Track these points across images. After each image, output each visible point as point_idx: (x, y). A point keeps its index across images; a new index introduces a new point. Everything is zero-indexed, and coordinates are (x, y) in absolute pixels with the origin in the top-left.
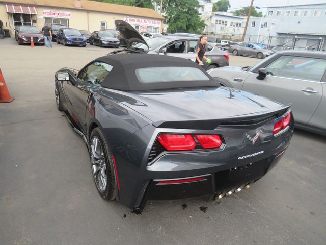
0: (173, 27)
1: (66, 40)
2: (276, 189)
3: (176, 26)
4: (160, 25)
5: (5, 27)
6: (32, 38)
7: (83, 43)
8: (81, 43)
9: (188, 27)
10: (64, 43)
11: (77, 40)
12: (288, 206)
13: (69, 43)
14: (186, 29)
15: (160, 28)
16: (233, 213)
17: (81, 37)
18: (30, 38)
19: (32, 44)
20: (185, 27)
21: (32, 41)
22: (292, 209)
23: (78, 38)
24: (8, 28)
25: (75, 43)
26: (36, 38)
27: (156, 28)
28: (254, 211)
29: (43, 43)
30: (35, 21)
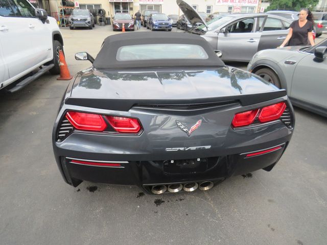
0: (275, 5)
1: (153, 25)
2: (270, 201)
3: (279, 4)
4: (257, 4)
5: (107, 16)
6: (123, 25)
7: (169, 27)
8: (166, 27)
9: (294, 4)
10: (151, 28)
11: (163, 25)
12: (269, 226)
13: (157, 28)
14: (291, 6)
15: (257, 8)
16: (189, 215)
17: (168, 22)
18: (122, 24)
19: (124, 30)
20: (290, 4)
21: (123, 27)
22: (273, 230)
23: (164, 23)
24: (110, 16)
25: (161, 27)
26: (127, 24)
27: (252, 8)
28: (216, 220)
29: (132, 28)
30: (131, 9)
